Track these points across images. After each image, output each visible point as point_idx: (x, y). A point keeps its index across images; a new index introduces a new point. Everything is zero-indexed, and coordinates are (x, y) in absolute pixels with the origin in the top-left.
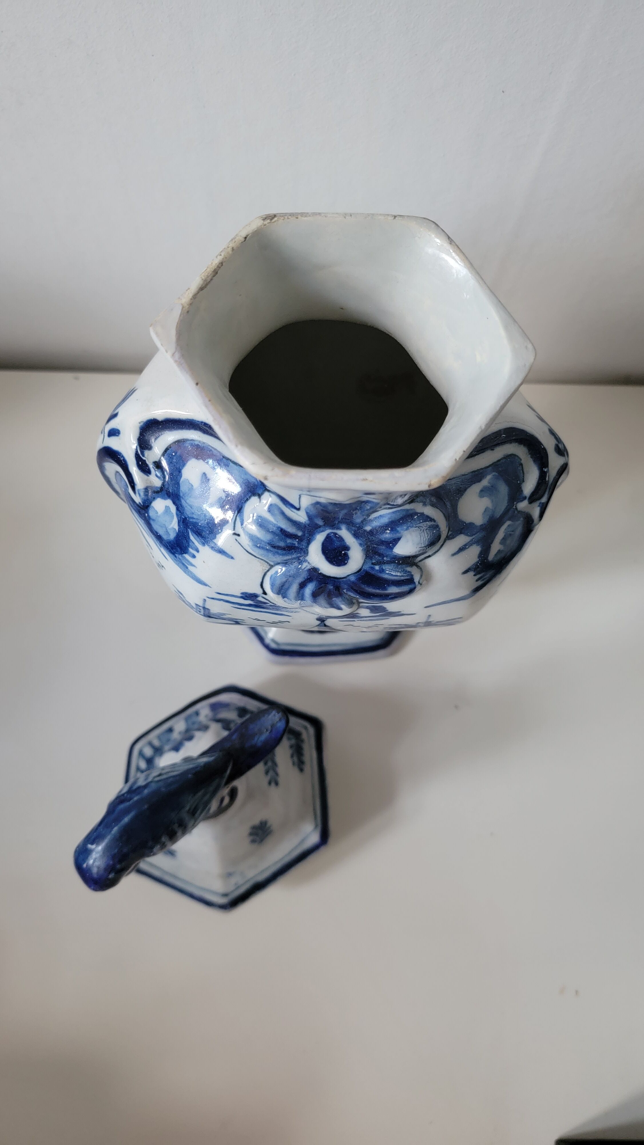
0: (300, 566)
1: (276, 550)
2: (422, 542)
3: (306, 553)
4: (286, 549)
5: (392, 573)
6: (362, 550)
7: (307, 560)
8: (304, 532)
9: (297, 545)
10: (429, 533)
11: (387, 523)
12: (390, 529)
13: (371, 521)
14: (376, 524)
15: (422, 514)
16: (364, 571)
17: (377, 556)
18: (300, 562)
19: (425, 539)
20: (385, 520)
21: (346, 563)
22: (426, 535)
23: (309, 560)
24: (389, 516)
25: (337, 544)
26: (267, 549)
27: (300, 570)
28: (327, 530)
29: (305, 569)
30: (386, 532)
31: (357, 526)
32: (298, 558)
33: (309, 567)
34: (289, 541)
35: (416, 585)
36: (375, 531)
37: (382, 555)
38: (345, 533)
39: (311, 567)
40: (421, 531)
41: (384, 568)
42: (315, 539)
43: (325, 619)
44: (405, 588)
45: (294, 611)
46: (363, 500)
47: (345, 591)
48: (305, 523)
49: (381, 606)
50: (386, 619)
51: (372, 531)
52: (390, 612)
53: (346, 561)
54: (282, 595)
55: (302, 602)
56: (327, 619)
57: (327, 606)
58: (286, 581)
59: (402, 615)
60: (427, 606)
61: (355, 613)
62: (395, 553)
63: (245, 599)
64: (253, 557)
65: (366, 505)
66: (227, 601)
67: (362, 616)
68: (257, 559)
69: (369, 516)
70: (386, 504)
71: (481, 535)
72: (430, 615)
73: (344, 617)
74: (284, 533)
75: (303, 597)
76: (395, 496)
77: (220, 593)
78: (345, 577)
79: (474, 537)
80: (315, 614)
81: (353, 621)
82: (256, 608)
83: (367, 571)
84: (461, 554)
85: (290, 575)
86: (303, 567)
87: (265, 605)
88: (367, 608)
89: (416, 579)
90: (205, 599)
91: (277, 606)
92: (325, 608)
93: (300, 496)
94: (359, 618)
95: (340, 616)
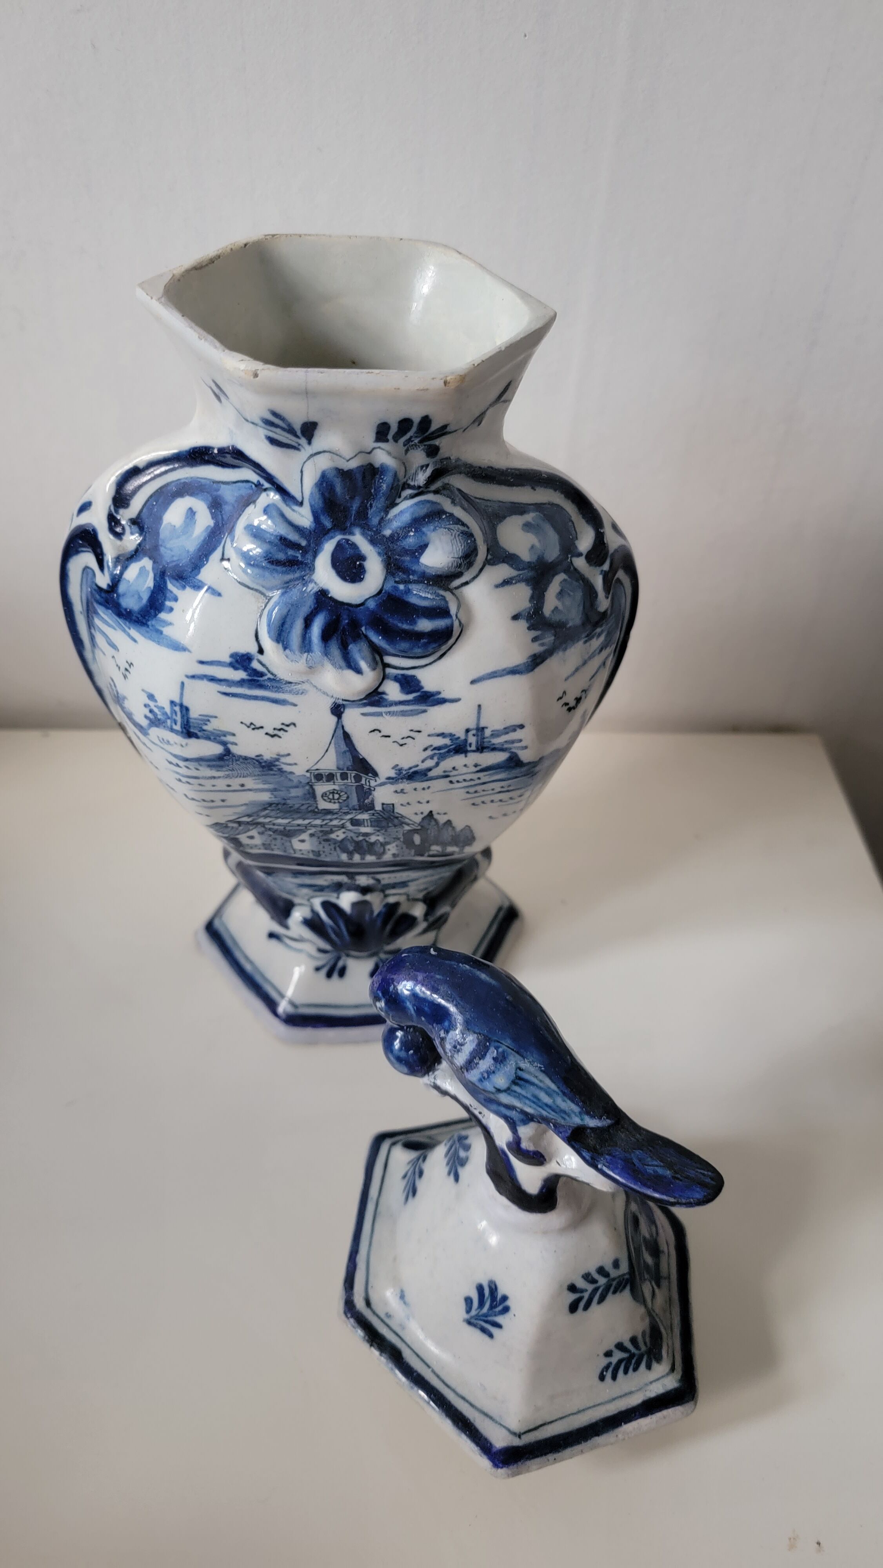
0: (305, 588)
1: (274, 567)
2: (455, 551)
3: (312, 569)
4: (287, 564)
5: (421, 594)
6: (382, 560)
7: (313, 580)
8: (309, 541)
9: (300, 558)
10: (462, 542)
11: (409, 522)
12: (413, 530)
13: (390, 521)
14: (396, 524)
15: (452, 515)
16: (385, 593)
17: (400, 574)
18: (305, 584)
19: (458, 549)
20: (406, 518)
21: (363, 579)
22: (459, 545)
23: (315, 580)
24: (412, 510)
25: (350, 552)
26: (263, 567)
27: (306, 595)
28: (337, 535)
29: (312, 592)
30: (409, 535)
31: (374, 529)
32: (302, 578)
33: (316, 589)
34: (291, 552)
35: (453, 620)
36: (396, 535)
37: (407, 571)
38: (359, 539)
39: (318, 588)
40: (452, 535)
41: (410, 587)
42: (323, 549)
43: (342, 710)
44: (440, 623)
45: (301, 691)
46: (377, 465)
47: (363, 629)
48: (310, 526)
49: (414, 676)
50: (423, 715)
51: (392, 536)
52: (426, 692)
53: (362, 577)
54: (283, 646)
55: (309, 656)
56: (344, 710)
57: (343, 664)
58: (288, 615)
59: (443, 701)
60: (473, 682)
61: (380, 690)
62: (423, 568)
63: (236, 669)
64: (246, 589)
65: (381, 481)
66: (213, 679)
67: (391, 701)
68: (251, 591)
69: (387, 513)
70: (406, 486)
71: (529, 574)
72: (479, 706)
73: (365, 701)
74: (284, 542)
75: (310, 645)
76: (415, 466)
77: (202, 662)
78: (362, 604)
79: (521, 572)
80: (328, 695)
81: (380, 714)
82: (250, 688)
83: (389, 593)
84: (507, 588)
85: (292, 605)
86: (309, 590)
87: (264, 681)
88: (396, 679)
89: (453, 610)
90: (183, 684)
91: (278, 679)
92: (340, 670)
93: (302, 472)
94: (386, 706)
95: (361, 700)
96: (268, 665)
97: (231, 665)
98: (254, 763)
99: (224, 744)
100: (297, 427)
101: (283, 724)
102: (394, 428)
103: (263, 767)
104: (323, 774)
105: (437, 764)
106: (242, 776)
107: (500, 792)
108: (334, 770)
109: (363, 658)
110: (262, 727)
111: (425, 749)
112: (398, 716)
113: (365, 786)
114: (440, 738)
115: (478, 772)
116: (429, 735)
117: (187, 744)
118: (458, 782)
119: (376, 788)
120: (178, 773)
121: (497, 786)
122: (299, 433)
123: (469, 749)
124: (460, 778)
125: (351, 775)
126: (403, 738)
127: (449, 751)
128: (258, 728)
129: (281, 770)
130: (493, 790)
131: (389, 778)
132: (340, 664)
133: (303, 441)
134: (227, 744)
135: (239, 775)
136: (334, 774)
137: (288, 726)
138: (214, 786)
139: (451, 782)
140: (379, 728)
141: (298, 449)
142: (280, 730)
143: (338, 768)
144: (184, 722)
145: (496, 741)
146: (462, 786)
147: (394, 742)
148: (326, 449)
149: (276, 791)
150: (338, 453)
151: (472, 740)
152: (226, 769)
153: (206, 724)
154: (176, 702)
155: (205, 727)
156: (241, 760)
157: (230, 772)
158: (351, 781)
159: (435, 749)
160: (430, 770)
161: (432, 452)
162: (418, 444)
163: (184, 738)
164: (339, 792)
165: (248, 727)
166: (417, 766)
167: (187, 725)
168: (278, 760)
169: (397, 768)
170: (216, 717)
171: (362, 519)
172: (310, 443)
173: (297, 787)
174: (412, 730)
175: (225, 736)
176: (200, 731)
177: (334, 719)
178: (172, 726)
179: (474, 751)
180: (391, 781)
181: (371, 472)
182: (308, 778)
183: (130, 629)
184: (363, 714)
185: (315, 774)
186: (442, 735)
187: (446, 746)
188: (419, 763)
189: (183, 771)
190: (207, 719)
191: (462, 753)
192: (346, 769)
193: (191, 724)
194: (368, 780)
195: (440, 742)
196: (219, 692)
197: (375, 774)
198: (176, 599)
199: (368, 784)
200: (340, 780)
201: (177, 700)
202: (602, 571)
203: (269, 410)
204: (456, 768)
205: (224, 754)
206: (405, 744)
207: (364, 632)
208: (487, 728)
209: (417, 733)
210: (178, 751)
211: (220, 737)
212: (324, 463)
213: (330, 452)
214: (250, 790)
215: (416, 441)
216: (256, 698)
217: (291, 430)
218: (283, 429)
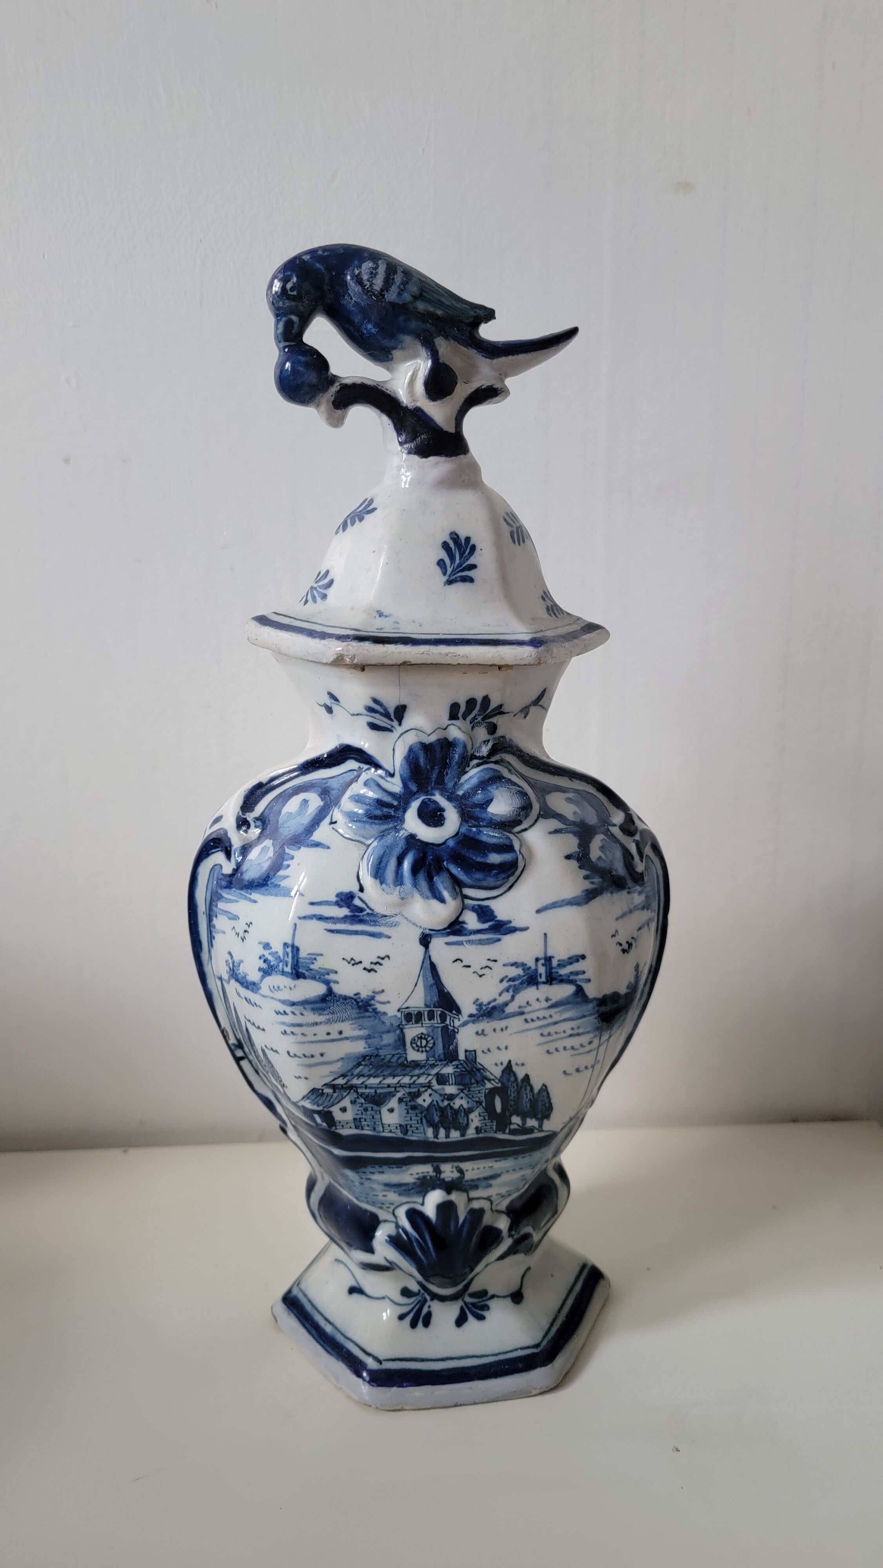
0: (397, 834)
1: (372, 821)
2: (514, 803)
3: (403, 821)
4: (383, 818)
5: (490, 833)
6: (457, 811)
7: (404, 828)
8: (399, 802)
9: (393, 813)
10: (519, 798)
11: (477, 784)
12: (481, 789)
13: (462, 784)
14: (467, 787)
15: (509, 780)
16: (461, 834)
17: (472, 821)
18: (397, 831)
19: (516, 803)
20: (474, 781)
21: (443, 824)
22: (518, 800)
23: (405, 828)
24: (478, 775)
25: (432, 806)
26: (364, 821)
27: (398, 839)
28: (422, 796)
29: (403, 837)
30: (478, 793)
31: (450, 791)
32: (395, 827)
33: (406, 834)
34: (385, 810)
35: (517, 854)
36: (467, 794)
37: (477, 819)
38: (438, 798)
39: (408, 833)
40: (511, 793)
41: (481, 830)
42: (411, 807)
43: (429, 940)
44: (507, 857)
45: (394, 924)
46: (451, 739)
47: (445, 863)
48: (400, 792)
49: (488, 906)
50: (498, 943)
51: (464, 795)
52: (499, 921)
53: (442, 822)
54: (380, 881)
55: (401, 888)
56: (431, 939)
57: (429, 894)
58: (384, 855)
59: (514, 930)
60: (538, 911)
61: (461, 919)
62: (490, 815)
63: (340, 906)
64: (350, 841)
65: (454, 752)
66: (321, 918)
67: (470, 930)
68: (354, 842)
69: (459, 779)
70: (473, 757)
71: (577, 829)
72: (545, 934)
73: (448, 930)
74: (380, 803)
75: (402, 879)
76: (479, 741)
77: (312, 904)
78: (444, 843)
79: (568, 827)
80: (417, 926)
81: (460, 943)
82: (352, 924)
83: (464, 835)
84: (558, 835)
85: (387, 847)
86: (400, 835)
87: (363, 916)
88: (473, 909)
89: (517, 847)
90: (295, 925)
91: (375, 913)
92: (427, 900)
93: (394, 750)
94: (466, 935)
95: (445, 929)
96: (367, 901)
97: (337, 904)
98: (352, 1003)
99: (327, 983)
100: (391, 711)
101: (379, 957)
102: (463, 708)
103: (359, 1007)
104: (413, 1013)
105: (513, 997)
106: (341, 1020)
107: (571, 1036)
108: (422, 1007)
109: (445, 888)
110: (361, 962)
111: (501, 981)
112: (477, 944)
113: (449, 1027)
114: (513, 968)
115: (550, 1007)
116: (504, 965)
117: (295, 987)
118: (532, 1020)
119: (459, 1029)
120: (283, 1023)
121: (567, 1026)
122: (392, 716)
123: (540, 980)
124: (534, 1016)
125: (437, 1013)
126: (482, 968)
127: (522, 983)
128: (357, 964)
129: (375, 1010)
130: (564, 1032)
131: (471, 1016)
132: (427, 894)
133: (395, 723)
134: (330, 983)
135: (339, 1018)
136: (422, 1012)
137: (383, 959)
138: (315, 1035)
139: (526, 1020)
140: (461, 959)
141: (391, 731)
142: (376, 964)
143: (426, 1006)
144: (294, 962)
145: (564, 971)
146: (536, 1026)
147: (474, 972)
148: (412, 727)
149: (370, 1039)
150: (422, 729)
151: (542, 970)
152: (327, 1013)
153: (313, 963)
154: (288, 944)
155: (312, 967)
156: (341, 1000)
157: (331, 1016)
158: (436, 1021)
159: (510, 980)
160: (506, 1004)
161: (492, 729)
162: (481, 721)
163: (293, 979)
164: (426, 1037)
165: (349, 963)
166: (495, 1000)
167: (296, 966)
168: (373, 998)
169: (478, 1003)
170: (322, 955)
171: (440, 784)
172: (400, 724)
173: (389, 1031)
174: (489, 960)
175: (328, 974)
176: (307, 971)
177: (422, 949)
178: (283, 969)
179: (544, 983)
180: (473, 1018)
181: (446, 745)
182: (399, 1018)
183: (251, 894)
184: (447, 944)
185: (406, 1013)
186: (515, 964)
187: (519, 977)
188: (497, 996)
189: (289, 1019)
190: (314, 957)
191: (533, 985)
192: (432, 1006)
193: (300, 964)
194: (452, 1018)
195: (514, 972)
196: (326, 930)
197: (459, 1012)
198: (292, 858)
199: (452, 1025)
200: (427, 1021)
201: (289, 942)
202: (634, 840)
203: (371, 698)
204: (530, 1003)
205: (327, 994)
206: (484, 975)
207: (446, 866)
208: (553, 957)
209: (494, 962)
210: (286, 995)
211: (324, 976)
212: (411, 739)
213: (415, 729)
214: (347, 1038)
215: (480, 719)
216: (356, 933)
217: (386, 715)
218: (381, 714)
